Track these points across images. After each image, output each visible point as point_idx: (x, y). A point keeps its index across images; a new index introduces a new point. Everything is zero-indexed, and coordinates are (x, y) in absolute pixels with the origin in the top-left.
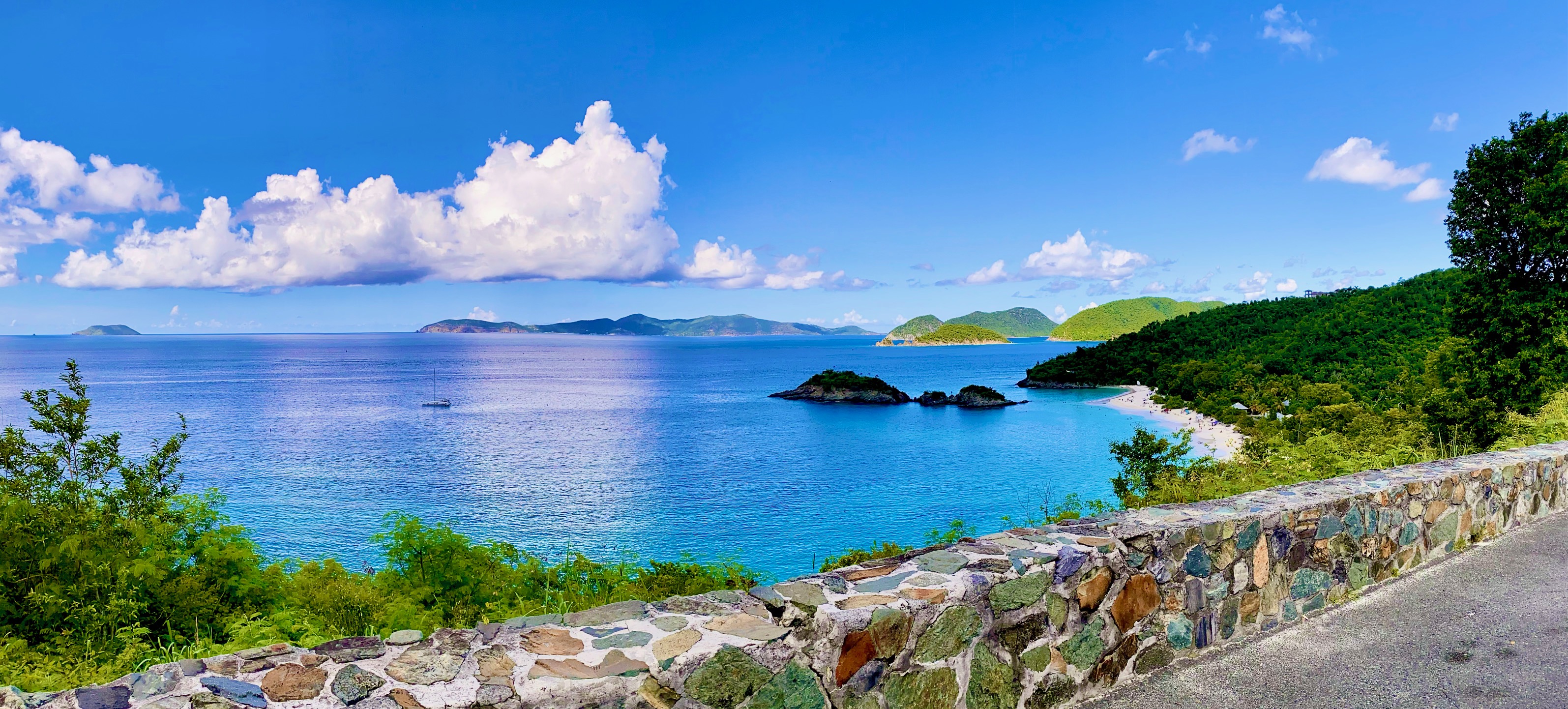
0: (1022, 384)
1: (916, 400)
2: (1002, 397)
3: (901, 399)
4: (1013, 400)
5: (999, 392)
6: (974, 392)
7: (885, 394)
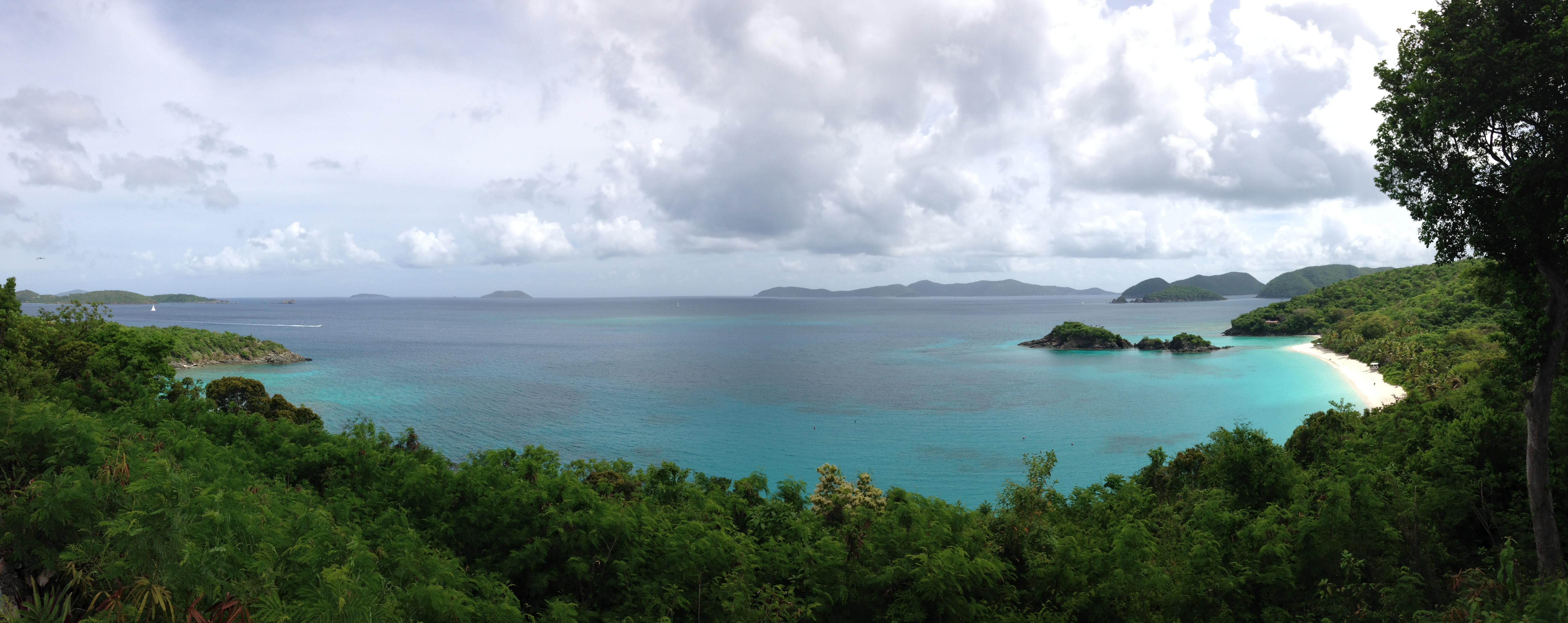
0: (1227, 333)
1: (1136, 346)
2: (1207, 344)
3: (1121, 344)
4: (1217, 346)
5: (1206, 339)
6: (1185, 339)
7: (1110, 342)
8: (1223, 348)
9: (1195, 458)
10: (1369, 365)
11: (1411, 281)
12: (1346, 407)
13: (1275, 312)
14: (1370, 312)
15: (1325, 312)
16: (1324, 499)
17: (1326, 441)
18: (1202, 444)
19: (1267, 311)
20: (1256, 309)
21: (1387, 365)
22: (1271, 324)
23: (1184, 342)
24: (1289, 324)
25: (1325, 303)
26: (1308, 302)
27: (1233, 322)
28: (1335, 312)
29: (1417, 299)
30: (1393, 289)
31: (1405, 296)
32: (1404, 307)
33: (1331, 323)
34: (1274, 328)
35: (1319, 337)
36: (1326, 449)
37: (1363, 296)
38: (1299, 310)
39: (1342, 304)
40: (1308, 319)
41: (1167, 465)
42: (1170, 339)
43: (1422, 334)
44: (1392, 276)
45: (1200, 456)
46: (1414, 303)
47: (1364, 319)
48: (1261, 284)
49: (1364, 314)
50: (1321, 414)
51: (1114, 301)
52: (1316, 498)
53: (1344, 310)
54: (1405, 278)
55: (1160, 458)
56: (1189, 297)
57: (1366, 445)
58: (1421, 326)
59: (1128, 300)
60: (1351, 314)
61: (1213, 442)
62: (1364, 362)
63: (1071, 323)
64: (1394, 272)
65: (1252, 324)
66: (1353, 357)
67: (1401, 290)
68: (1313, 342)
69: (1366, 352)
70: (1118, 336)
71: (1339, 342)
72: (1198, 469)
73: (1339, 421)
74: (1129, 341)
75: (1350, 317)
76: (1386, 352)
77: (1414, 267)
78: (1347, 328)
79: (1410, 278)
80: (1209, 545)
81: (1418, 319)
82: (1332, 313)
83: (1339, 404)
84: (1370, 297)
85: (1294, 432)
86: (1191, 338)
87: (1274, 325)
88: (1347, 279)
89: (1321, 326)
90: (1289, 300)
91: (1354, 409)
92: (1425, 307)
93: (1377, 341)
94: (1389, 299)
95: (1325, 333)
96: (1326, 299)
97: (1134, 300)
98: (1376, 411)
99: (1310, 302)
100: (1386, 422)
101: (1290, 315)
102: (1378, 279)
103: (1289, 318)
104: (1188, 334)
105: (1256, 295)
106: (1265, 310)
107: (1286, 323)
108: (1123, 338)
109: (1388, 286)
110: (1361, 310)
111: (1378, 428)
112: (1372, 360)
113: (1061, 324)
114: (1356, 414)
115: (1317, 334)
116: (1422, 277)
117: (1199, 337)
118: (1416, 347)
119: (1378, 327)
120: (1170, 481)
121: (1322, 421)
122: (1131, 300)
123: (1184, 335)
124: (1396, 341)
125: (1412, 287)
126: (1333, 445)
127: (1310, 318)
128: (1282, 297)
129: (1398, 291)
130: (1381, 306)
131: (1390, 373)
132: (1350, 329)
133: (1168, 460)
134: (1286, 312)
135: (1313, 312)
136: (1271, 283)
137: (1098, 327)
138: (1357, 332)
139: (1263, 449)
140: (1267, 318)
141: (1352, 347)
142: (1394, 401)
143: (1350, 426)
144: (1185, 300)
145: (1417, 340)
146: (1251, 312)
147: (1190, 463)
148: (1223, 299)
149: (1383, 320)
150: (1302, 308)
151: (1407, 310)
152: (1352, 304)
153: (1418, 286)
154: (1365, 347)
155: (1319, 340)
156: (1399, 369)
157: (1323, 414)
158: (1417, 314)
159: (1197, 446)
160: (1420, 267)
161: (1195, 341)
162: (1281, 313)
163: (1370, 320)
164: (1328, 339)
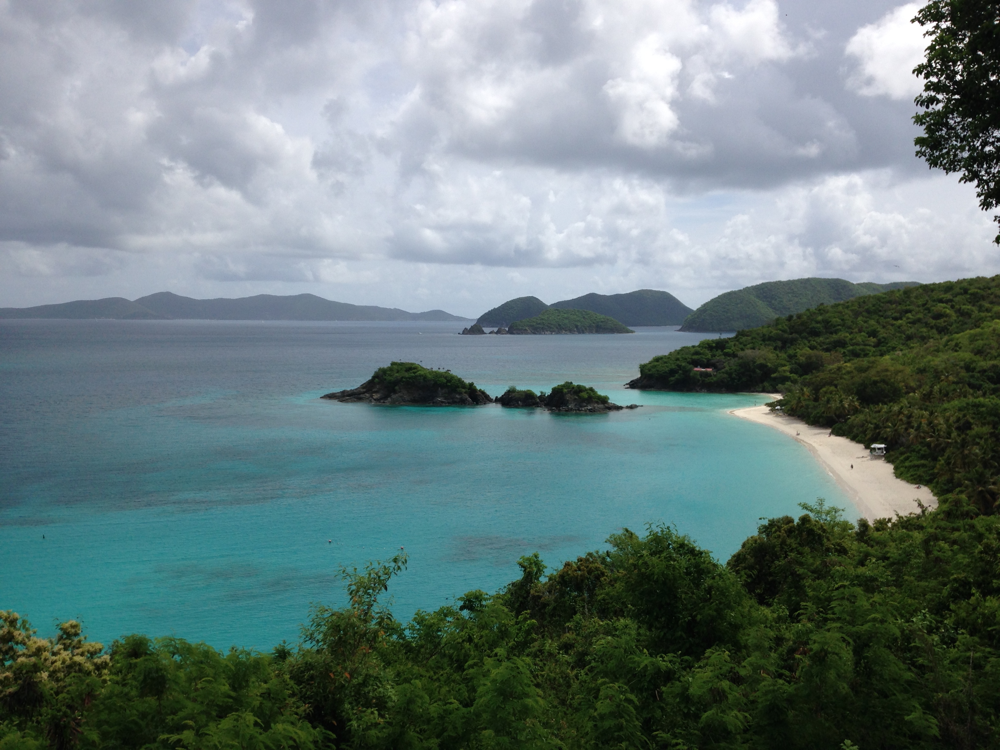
0: (633, 385)
1: (497, 400)
2: (604, 400)
3: (475, 398)
4: (619, 404)
5: (601, 393)
6: (569, 392)
7: (460, 393)
8: (628, 407)
9: (590, 572)
10: (867, 447)
11: (952, 307)
12: (828, 513)
13: (709, 355)
14: (872, 359)
15: (790, 357)
16: (804, 653)
17: (801, 564)
18: (597, 552)
19: (696, 353)
20: (678, 348)
21: (902, 449)
22: (702, 374)
23: (568, 397)
24: (730, 374)
25: (792, 342)
26: (764, 340)
27: (643, 368)
28: (809, 357)
29: (963, 337)
30: (919, 320)
31: (940, 332)
32: (938, 351)
33: (801, 376)
34: (707, 380)
35: (778, 397)
36: (801, 577)
37: (860, 331)
38: (749, 352)
39: (821, 344)
40: (762, 367)
41: (547, 580)
42: (548, 391)
43: (971, 399)
44: (916, 297)
45: (597, 569)
46: (957, 345)
47: (861, 370)
48: (686, 310)
49: (864, 362)
50: (788, 520)
51: (466, 332)
52: (792, 651)
53: (826, 355)
54: (941, 301)
55: (535, 569)
56: (577, 327)
57: (873, 579)
58: (971, 386)
59: (486, 330)
60: (839, 361)
61: (613, 550)
62: (859, 442)
63: (402, 364)
64: (921, 291)
65: (672, 372)
66: (838, 432)
67: (933, 322)
68: (768, 405)
69: (863, 426)
70: (471, 385)
71: (815, 407)
72: (594, 589)
73: (819, 535)
74: (488, 393)
75: (835, 366)
76: (901, 429)
77: (959, 282)
78: (831, 383)
79: (951, 301)
80: (621, 700)
81: (963, 373)
82: (802, 359)
83: (817, 507)
84: (873, 334)
85: (744, 545)
86: (580, 389)
87: (707, 375)
88: (833, 302)
89: (784, 379)
90: (732, 335)
91: (842, 517)
92: (979, 352)
93: (885, 408)
94: (909, 338)
95: (790, 391)
96: (794, 335)
97: (496, 329)
98: (881, 524)
99: (766, 339)
100: (906, 544)
101: (733, 361)
102: (890, 302)
103: (731, 365)
104: (575, 384)
105: (680, 327)
106: (693, 350)
107: (726, 373)
108: (478, 388)
109: (909, 315)
110: (856, 355)
111: (893, 551)
112: (875, 441)
113: (386, 365)
114: (845, 526)
115: (776, 391)
116: (975, 299)
117: (591, 389)
118: (958, 420)
119: (887, 384)
120: (553, 604)
121: (790, 531)
122: (491, 329)
123: (568, 385)
124: (921, 409)
125: (954, 316)
126: (813, 572)
127: (766, 366)
128: (720, 331)
129: (927, 325)
130: (894, 349)
131: (907, 464)
132: (836, 386)
133: (548, 572)
134: (726, 355)
135: (771, 356)
136: (705, 308)
137: (442, 370)
138: (848, 391)
139: (697, 566)
140: (696, 363)
141: (839, 416)
142: (918, 511)
143: (839, 545)
144: (571, 331)
145: (960, 410)
146: (671, 354)
147: (583, 578)
148: (628, 332)
149: (897, 372)
150: (753, 348)
151: (943, 356)
152: (841, 344)
153: (967, 314)
154: (861, 417)
155: (779, 402)
156: (923, 457)
157: (791, 521)
158: (962, 364)
159: (590, 554)
160: (972, 282)
161: (585, 395)
162: (719, 356)
163: (873, 372)
164: (794, 402)
